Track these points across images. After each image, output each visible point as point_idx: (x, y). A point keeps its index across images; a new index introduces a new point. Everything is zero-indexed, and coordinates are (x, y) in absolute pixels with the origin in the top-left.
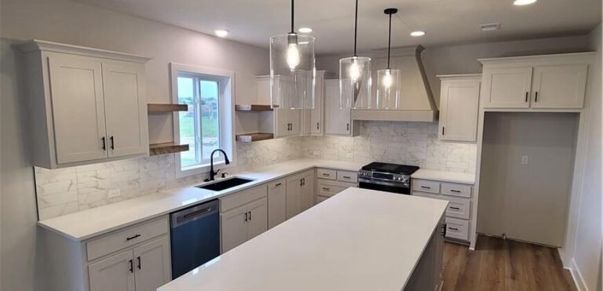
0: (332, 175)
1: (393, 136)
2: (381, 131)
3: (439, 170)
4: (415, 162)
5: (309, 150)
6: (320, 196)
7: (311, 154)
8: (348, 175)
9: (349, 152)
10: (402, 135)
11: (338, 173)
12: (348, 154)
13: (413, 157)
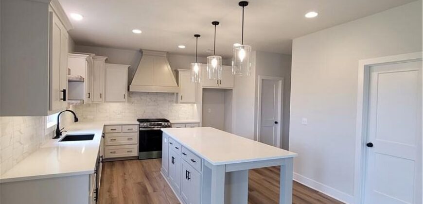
0: (119, 129)
1: (149, 102)
2: (142, 99)
3: (175, 119)
4: (162, 116)
5: (82, 115)
6: (107, 146)
7: (84, 118)
8: (130, 127)
9: (119, 114)
10: (154, 101)
11: (123, 127)
12: (118, 116)
13: (161, 114)
